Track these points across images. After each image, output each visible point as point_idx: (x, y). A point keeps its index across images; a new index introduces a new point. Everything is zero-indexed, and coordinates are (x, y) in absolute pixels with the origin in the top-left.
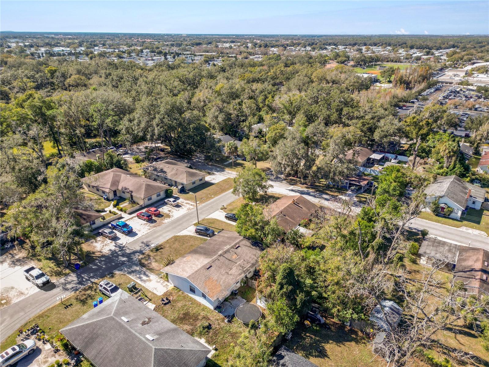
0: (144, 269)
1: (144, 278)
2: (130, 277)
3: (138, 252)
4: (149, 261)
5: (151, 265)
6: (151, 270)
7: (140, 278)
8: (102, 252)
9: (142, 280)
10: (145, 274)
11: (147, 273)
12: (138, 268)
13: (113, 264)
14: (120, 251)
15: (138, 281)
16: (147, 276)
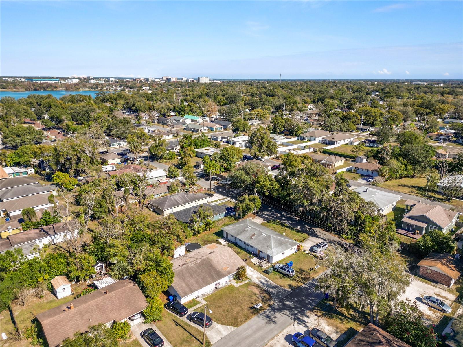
0: (265, 288)
1: (263, 281)
2: (275, 284)
3: (275, 309)
4: (262, 295)
5: (260, 292)
6: (258, 287)
7: (266, 281)
8: (316, 315)
9: (265, 279)
10: (263, 284)
11: (262, 284)
12: (271, 290)
13: (296, 299)
14: (296, 314)
15: (267, 279)
16: (261, 282)
